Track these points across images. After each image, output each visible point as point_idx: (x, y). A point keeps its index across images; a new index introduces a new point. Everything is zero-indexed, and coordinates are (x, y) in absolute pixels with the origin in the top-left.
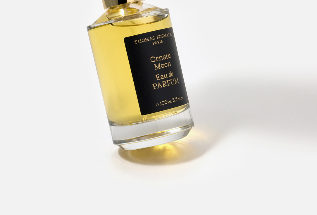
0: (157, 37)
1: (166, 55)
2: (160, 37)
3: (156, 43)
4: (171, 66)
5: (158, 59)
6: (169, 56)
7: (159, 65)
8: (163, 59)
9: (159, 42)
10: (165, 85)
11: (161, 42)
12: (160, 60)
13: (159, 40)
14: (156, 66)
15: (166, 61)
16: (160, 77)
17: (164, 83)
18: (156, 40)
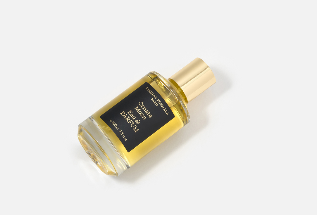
0: (158, 100)
1: (149, 113)
2: (160, 102)
3: (154, 101)
4: (144, 119)
5: (143, 107)
6: (150, 115)
7: (139, 109)
8: (145, 111)
9: (155, 103)
10: (127, 119)
11: (156, 104)
12: (143, 109)
13: (157, 102)
14: (137, 107)
15: (145, 115)
16: (131, 114)
17: (129, 118)
18: (156, 100)
